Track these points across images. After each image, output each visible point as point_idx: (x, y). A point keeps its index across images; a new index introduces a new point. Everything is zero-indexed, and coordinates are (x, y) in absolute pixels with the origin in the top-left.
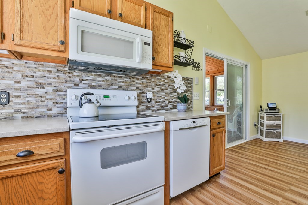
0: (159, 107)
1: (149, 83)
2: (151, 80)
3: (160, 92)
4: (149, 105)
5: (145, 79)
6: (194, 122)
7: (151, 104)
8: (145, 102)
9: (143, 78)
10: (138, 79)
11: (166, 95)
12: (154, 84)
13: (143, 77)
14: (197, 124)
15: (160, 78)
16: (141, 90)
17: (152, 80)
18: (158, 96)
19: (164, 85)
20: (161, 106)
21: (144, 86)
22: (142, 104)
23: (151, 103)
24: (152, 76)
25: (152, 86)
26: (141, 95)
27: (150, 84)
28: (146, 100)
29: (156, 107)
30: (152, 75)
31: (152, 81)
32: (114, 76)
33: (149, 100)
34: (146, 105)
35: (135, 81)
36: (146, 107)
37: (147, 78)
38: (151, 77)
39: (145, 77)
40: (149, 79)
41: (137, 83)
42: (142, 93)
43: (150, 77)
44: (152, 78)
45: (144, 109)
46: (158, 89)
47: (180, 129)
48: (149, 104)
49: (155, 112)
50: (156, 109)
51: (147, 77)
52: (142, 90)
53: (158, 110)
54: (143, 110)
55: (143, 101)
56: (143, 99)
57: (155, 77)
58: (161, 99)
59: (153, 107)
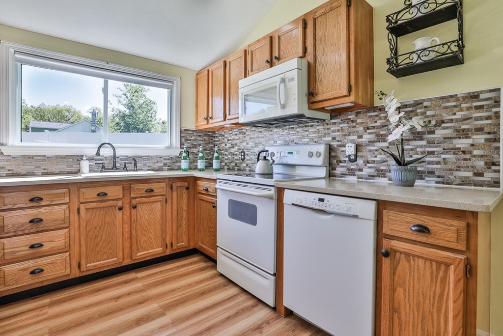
0: (372, 171)
1: (353, 127)
2: (356, 121)
3: (376, 142)
4: (352, 167)
5: (346, 122)
6: (321, 200)
7: (357, 165)
8: (345, 161)
9: (343, 122)
10: (335, 123)
11: (390, 147)
12: (362, 129)
13: (342, 119)
14: (328, 206)
15: (375, 114)
16: (338, 141)
17: (359, 121)
18: (370, 151)
19: (387, 126)
20: (378, 170)
21: (345, 134)
22: (341, 164)
23: (355, 163)
24: (357, 114)
25: (357, 132)
26: (339, 149)
27: (355, 129)
28: (347, 157)
29: (366, 171)
30: (359, 113)
31: (358, 124)
32: (306, 126)
33: (352, 157)
34: (347, 167)
35: (330, 129)
36: (348, 169)
37: (350, 119)
38: (356, 116)
39: (345, 118)
40: (353, 121)
41: (334, 131)
42: (341, 146)
43: (354, 116)
44: (358, 118)
45: (344, 173)
46: (372, 137)
47: (293, 204)
48: (352, 165)
49: (363, 180)
50: (366, 175)
51: (349, 117)
52: (341, 141)
53: (371, 176)
54: (342, 174)
55: (341, 160)
56: (341, 157)
57: (365, 114)
58: (378, 156)
59: (361, 170)
